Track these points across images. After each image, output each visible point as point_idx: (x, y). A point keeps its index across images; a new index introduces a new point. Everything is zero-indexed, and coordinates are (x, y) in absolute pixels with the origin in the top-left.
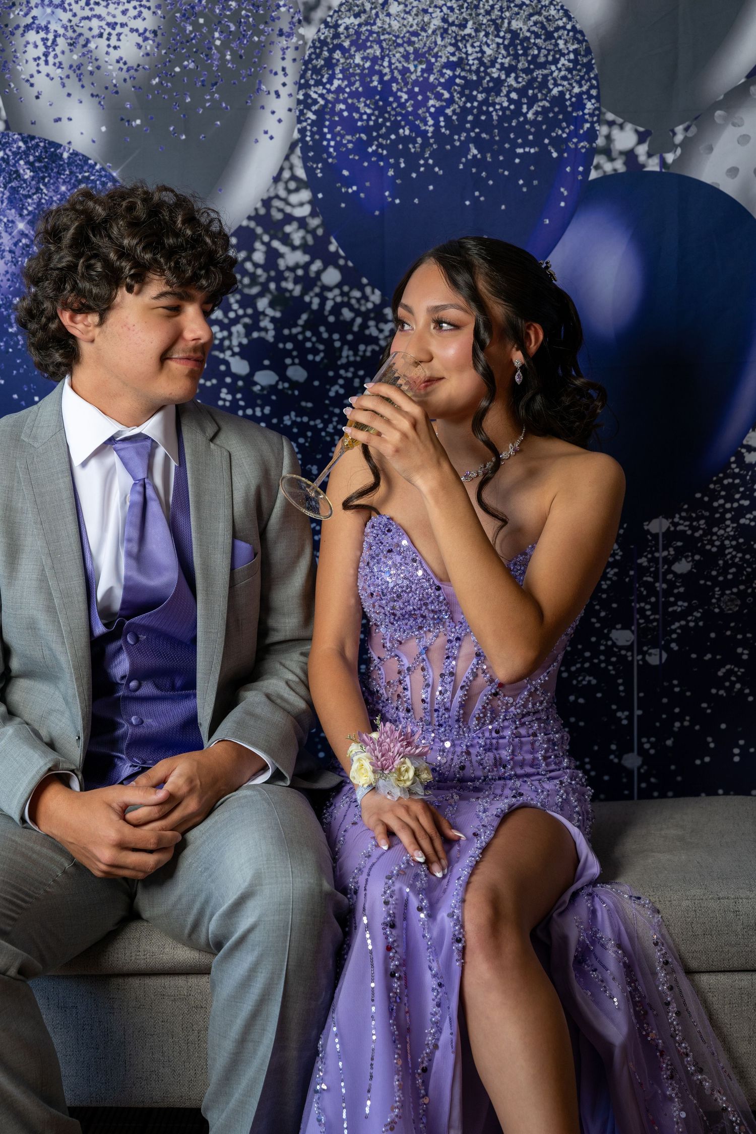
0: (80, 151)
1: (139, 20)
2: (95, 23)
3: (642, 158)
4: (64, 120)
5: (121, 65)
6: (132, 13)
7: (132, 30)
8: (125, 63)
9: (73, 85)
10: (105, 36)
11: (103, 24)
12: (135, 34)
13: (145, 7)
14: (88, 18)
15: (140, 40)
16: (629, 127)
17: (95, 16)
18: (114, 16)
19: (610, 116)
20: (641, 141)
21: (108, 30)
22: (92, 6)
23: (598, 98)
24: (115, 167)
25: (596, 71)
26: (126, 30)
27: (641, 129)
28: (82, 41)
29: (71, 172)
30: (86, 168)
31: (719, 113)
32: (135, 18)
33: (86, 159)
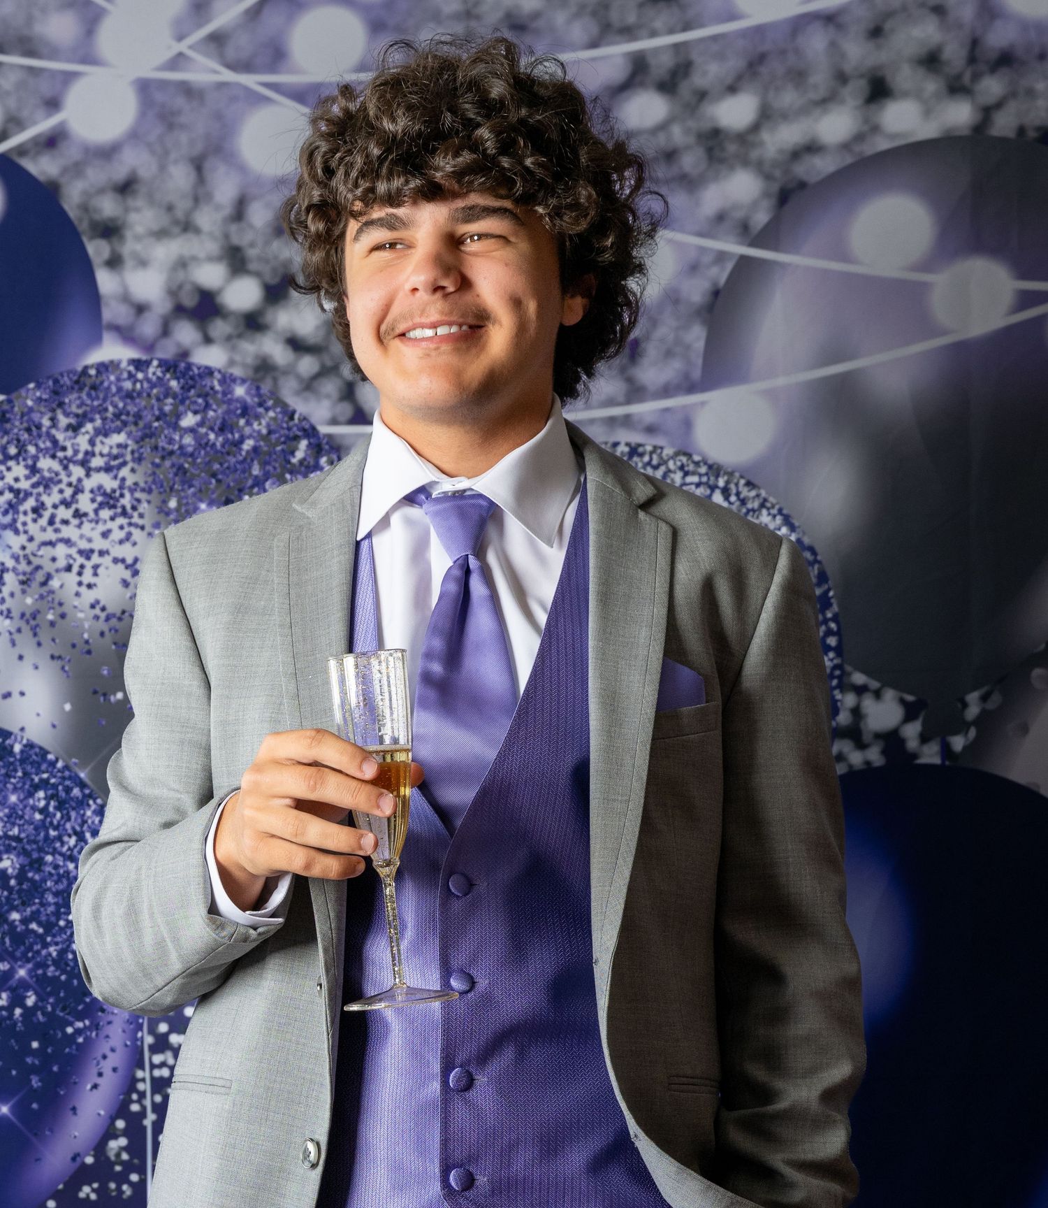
0: (37, 740)
1: (128, 545)
2: (61, 550)
3: (912, 744)
4: (16, 695)
5: (97, 611)
6: (118, 535)
7: (116, 561)
8: (103, 609)
9: (26, 643)
10: (75, 569)
11: (73, 551)
12: (121, 566)
13: (136, 526)
14: (51, 544)
15: (127, 574)
16: (889, 694)
17: (61, 540)
18: (90, 540)
19: (859, 678)
20: (909, 717)
21: (80, 560)
22: (58, 525)
23: (839, 650)
24: (83, 765)
25: (835, 608)
26: (107, 560)
27: (910, 698)
28: (40, 577)
29: (26, 774)
30: (44, 767)
31: (1037, 672)
32: (121, 542)
33: (44, 752)
